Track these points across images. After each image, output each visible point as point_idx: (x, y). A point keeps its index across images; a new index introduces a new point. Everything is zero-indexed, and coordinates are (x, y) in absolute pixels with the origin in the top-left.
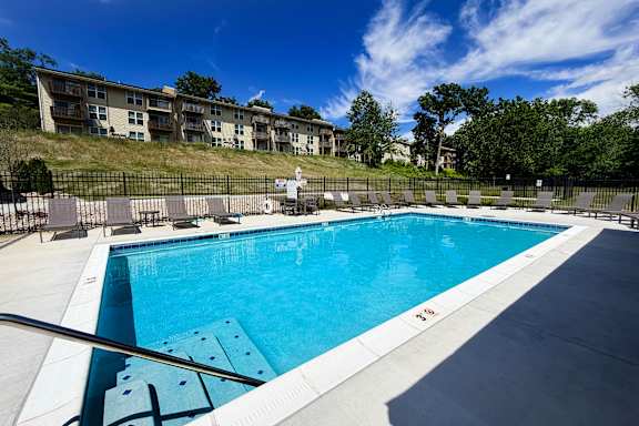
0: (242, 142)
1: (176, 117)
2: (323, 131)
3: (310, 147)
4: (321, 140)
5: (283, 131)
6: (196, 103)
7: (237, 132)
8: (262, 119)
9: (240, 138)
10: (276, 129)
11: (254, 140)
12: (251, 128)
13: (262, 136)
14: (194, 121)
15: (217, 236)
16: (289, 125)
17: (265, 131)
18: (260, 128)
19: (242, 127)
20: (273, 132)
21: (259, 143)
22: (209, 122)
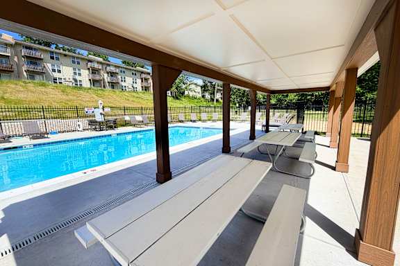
0: (80, 81)
1: (16, 59)
2: (143, 76)
3: (135, 85)
4: (142, 81)
5: (112, 74)
6: (35, 49)
7: (75, 73)
8: (96, 66)
9: (78, 78)
10: (108, 73)
11: (90, 80)
12: (87, 71)
13: (97, 78)
14: (35, 64)
15: (21, 147)
16: (117, 71)
17: (99, 74)
18: (94, 71)
19: (79, 70)
20: (106, 75)
21: (94, 82)
22: (49, 65)
